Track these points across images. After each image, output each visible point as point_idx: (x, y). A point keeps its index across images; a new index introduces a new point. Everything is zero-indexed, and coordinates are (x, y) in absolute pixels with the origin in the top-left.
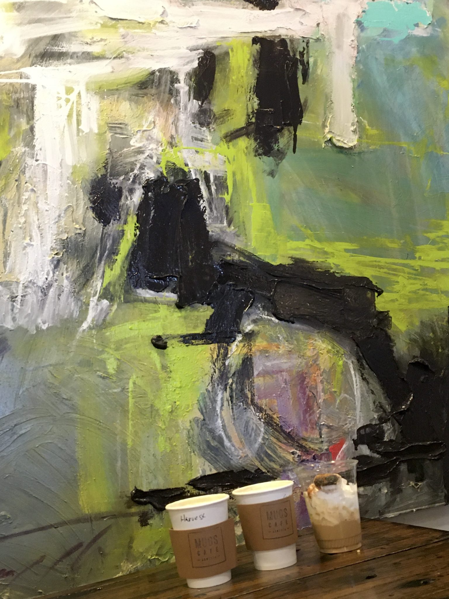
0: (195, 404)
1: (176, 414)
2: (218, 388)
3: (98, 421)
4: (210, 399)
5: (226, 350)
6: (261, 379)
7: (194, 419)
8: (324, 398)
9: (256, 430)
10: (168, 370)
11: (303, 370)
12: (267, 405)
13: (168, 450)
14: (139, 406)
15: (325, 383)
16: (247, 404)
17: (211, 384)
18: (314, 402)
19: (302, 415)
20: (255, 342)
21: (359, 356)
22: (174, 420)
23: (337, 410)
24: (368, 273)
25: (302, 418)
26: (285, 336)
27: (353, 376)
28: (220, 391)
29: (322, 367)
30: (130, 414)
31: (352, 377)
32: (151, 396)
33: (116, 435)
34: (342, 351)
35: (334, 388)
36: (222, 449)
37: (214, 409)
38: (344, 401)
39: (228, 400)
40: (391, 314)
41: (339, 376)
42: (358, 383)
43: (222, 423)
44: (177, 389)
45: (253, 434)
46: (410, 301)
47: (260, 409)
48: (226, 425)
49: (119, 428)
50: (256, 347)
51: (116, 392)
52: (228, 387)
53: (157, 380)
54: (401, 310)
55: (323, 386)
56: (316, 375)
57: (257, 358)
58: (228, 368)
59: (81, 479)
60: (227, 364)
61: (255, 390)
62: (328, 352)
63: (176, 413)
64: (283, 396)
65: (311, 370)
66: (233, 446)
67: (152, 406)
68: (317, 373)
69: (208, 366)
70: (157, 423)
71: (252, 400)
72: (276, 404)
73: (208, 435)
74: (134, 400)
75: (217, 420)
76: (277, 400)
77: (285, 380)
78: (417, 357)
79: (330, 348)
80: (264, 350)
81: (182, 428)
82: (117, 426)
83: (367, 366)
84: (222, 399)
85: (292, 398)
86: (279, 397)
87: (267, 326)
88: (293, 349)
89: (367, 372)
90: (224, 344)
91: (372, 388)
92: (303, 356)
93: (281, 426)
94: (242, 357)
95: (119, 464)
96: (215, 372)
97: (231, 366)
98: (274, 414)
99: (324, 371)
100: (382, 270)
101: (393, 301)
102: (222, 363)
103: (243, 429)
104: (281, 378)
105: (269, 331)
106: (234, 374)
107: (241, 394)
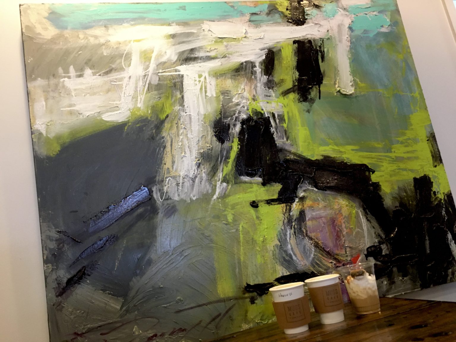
0: (276, 237)
1: (266, 243)
2: (287, 228)
3: (225, 247)
4: (283, 234)
5: (290, 207)
6: (311, 222)
7: (275, 245)
8: (346, 231)
9: (310, 250)
10: (260, 219)
11: (333, 216)
12: (315, 236)
13: (263, 262)
14: (246, 239)
15: (346, 223)
16: (304, 236)
17: (283, 226)
18: (341, 234)
19: (335, 241)
20: (306, 202)
21: (364, 207)
22: (265, 246)
23: (354, 238)
24: (366, 162)
25: (335, 243)
26: (322, 198)
29: (344, 215)
30: (241, 243)
31: (361, 220)
32: (251, 233)
33: (235, 255)
34: (354, 205)
35: (351, 226)
36: (292, 261)
37: (286, 239)
38: (358, 233)
39: (293, 234)
40: (381, 184)
41: (354, 219)
42: (365, 223)
43: (291, 247)
44: (265, 229)
45: (308, 253)
46: (391, 176)
47: (311, 239)
48: (293, 248)
49: (236, 251)
50: (306, 205)
51: (233, 232)
52: (293, 227)
53: (254, 224)
54: (386, 181)
55: (345, 225)
56: (341, 219)
57: (308, 211)
58: (292, 217)
59: (218, 279)
60: (291, 214)
61: (308, 228)
62: (347, 206)
64: (323, 231)
65: (338, 216)
66: (298, 259)
67: (253, 239)
68: (341, 217)
69: (281, 216)
70: (256, 248)
71: (306, 234)
72: (320, 235)
73: (284, 253)
74: (243, 236)
75: (288, 245)
77: (324, 222)
78: (398, 207)
79: (347, 203)
80: (311, 206)
81: (269, 250)
83: (369, 213)
84: (290, 234)
85: (328, 232)
86: (321, 231)
87: (312, 193)
88: (327, 205)
89: (370, 216)
90: (289, 204)
91: (373, 225)
92: (333, 209)
93: (323, 248)
94: (299, 210)
95: (237, 270)
96: (285, 219)
97: (294, 216)
98: (319, 241)
99: (345, 217)
100: (373, 160)
101: (381, 176)
102: (288, 214)
103: (302, 250)
104: (321, 221)
105: (313, 196)
106: (295, 220)
107: (299, 231)
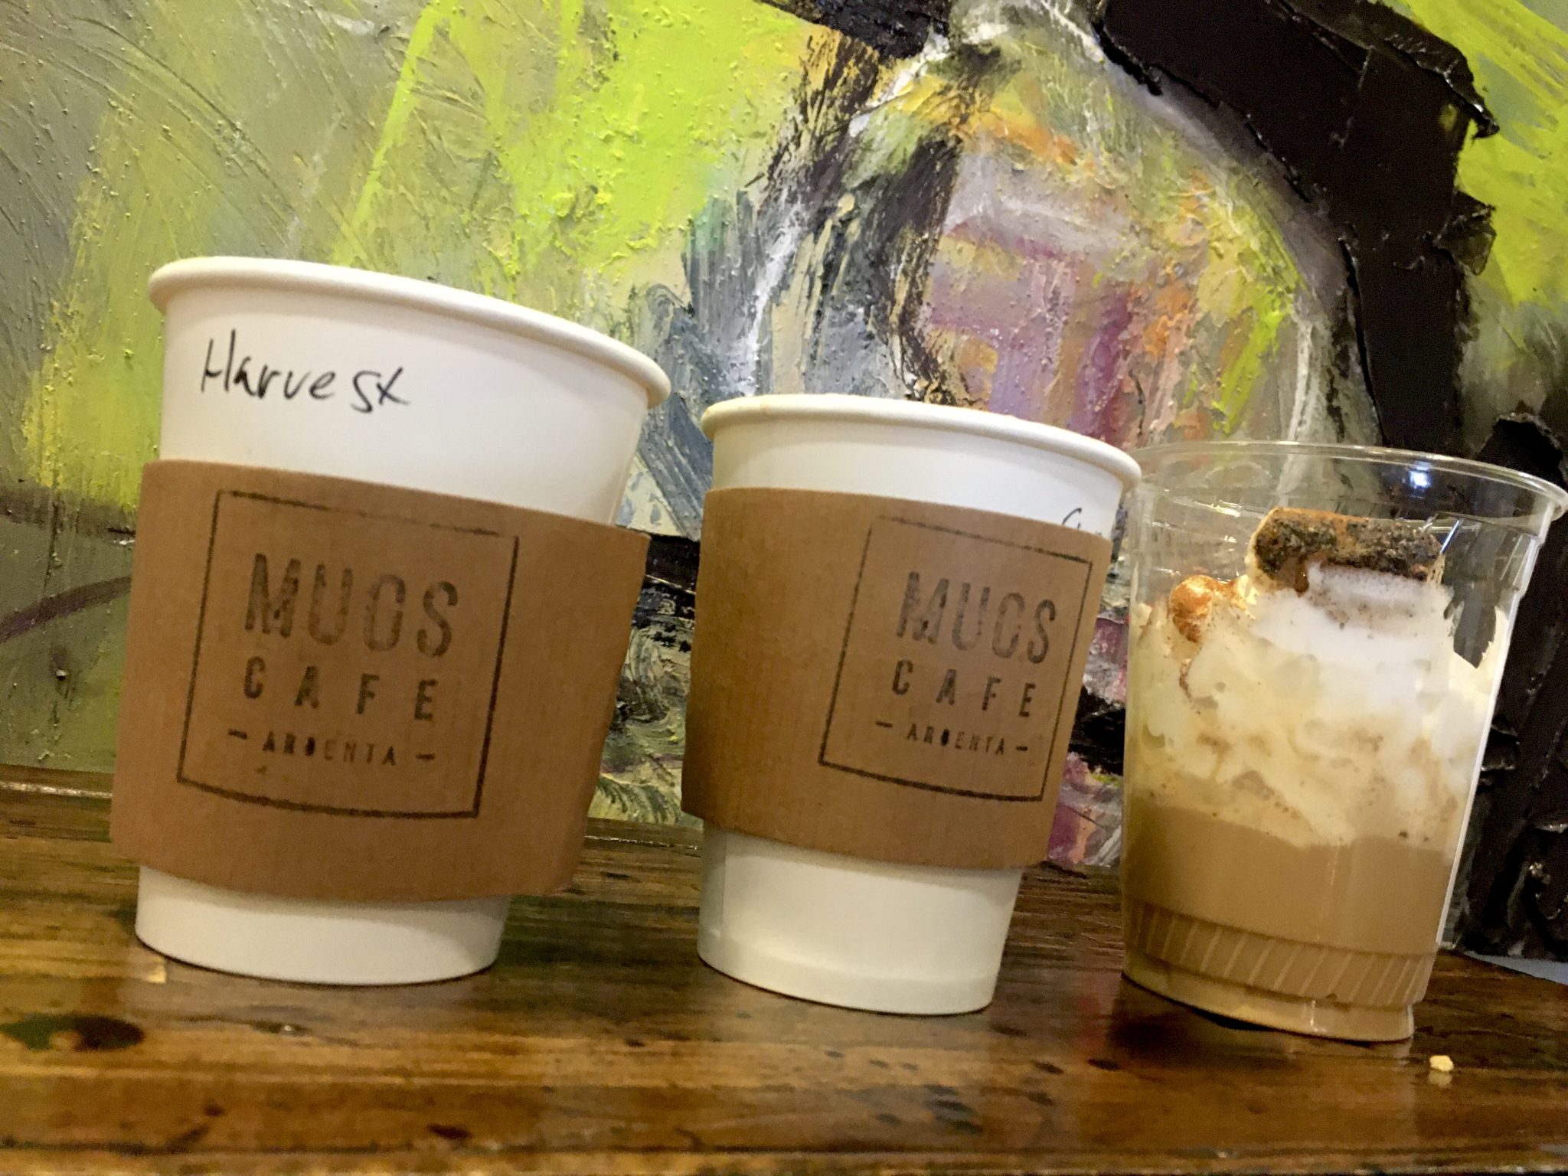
0: (676, 235)
1: (582, 239)
2: (787, 211)
3: (224, 117)
4: (742, 238)
5: (870, 75)
6: (969, 250)
7: (651, 291)
8: (1172, 419)
10: (607, 45)
11: (1131, 284)
12: (957, 358)
14: (434, 138)
15: (1194, 367)
16: (883, 321)
17: (764, 182)
18: (1131, 419)
20: (991, 95)
21: (1345, 320)
22: (568, 258)
24: (1471, 41)
26: (1110, 127)
27: (1301, 385)
28: (792, 224)
29: (1204, 306)
30: (383, 150)
31: (1293, 387)
32: (496, 116)
34: (1292, 277)
35: (1218, 401)
37: (748, 285)
39: (810, 274)
40: (1497, 222)
41: (1250, 362)
42: (1307, 418)
43: (759, 352)
44: (618, 141)
47: (925, 363)
50: (988, 118)
51: (346, 31)
52: (829, 224)
53: (546, 66)
54: (1534, 224)
55: (1183, 375)
56: (1171, 324)
57: (979, 163)
58: (854, 151)
59: (65, 332)
60: (854, 130)
61: (930, 282)
62: (1244, 258)
63: (585, 233)
64: (1025, 350)
65: (1162, 299)
67: (490, 162)
68: (1179, 316)
69: (777, 107)
70: (489, 241)
71: (906, 317)
72: (991, 368)
73: (688, 373)
74: (416, 102)
75: (742, 334)
76: (1001, 358)
77: (1056, 293)
78: (1531, 411)
79: (1255, 245)
80: (1014, 146)
81: (591, 304)
82: (308, 174)
83: (1358, 370)
84: (791, 260)
85: (1056, 373)
86: (1013, 347)
87: (1056, 59)
88: (1122, 188)
89: (1353, 387)
90: (870, 50)
92: (1150, 231)
94: (919, 132)
96: (797, 140)
97: (868, 148)
98: (971, 403)
99: (1205, 323)
100: (1517, 51)
101: (1518, 178)
102: (836, 119)
104: (1044, 279)
105: (1057, 80)
106: (868, 185)
107: (869, 273)
